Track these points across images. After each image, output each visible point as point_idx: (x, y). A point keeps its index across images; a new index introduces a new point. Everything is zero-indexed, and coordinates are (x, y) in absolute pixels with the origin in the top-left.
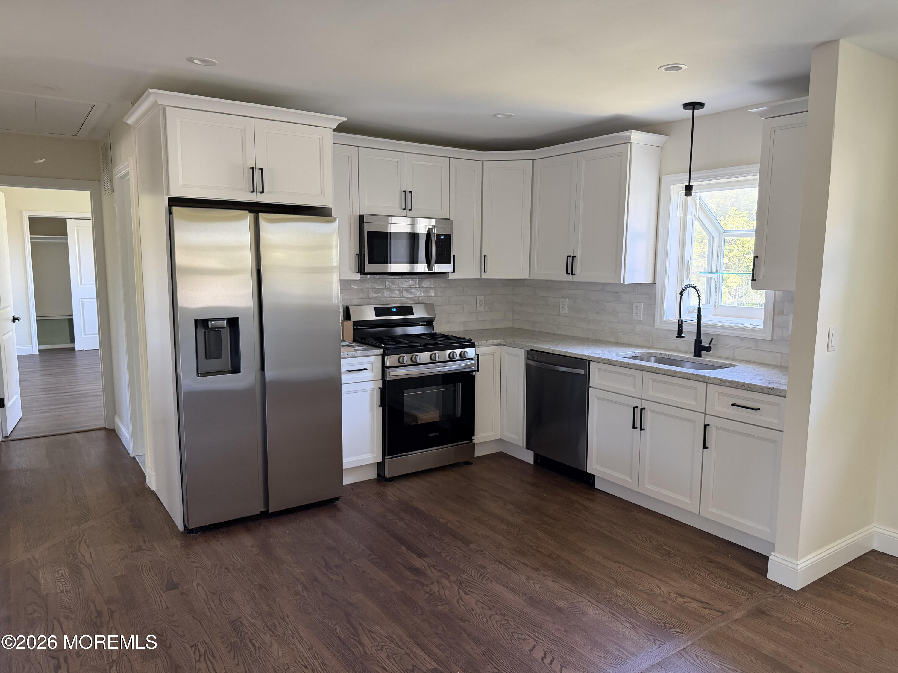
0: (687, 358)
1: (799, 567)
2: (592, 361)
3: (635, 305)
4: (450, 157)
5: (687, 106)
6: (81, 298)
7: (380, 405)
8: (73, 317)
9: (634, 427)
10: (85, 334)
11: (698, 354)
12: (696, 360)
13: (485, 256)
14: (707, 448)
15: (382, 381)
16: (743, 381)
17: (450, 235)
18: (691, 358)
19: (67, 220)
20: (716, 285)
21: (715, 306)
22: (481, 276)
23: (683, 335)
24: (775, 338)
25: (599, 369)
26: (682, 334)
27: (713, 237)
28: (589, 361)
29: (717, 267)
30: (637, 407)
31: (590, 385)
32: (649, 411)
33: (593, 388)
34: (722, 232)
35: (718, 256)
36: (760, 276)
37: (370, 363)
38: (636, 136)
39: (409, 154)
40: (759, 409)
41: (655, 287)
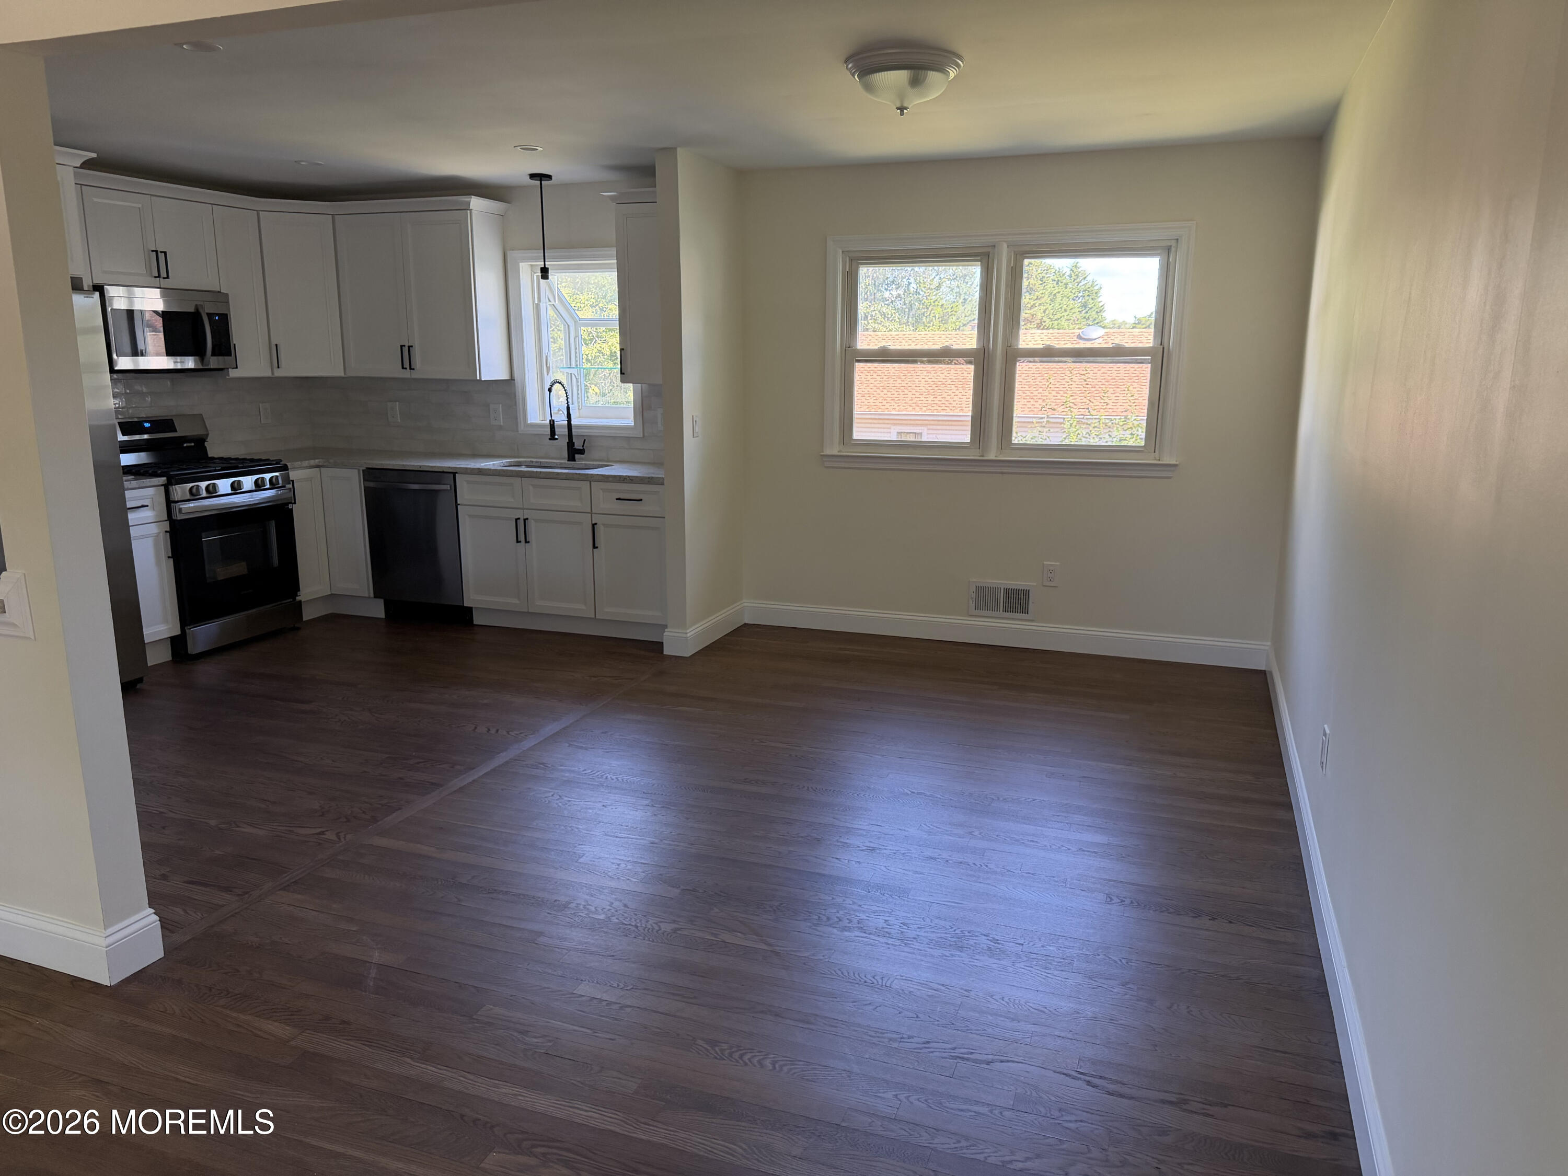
0: (561, 463)
1: (688, 635)
2: (457, 473)
3: (492, 406)
4: (212, 204)
5: (533, 176)
7: (170, 555)
9: (518, 542)
11: (571, 458)
12: (571, 464)
13: (276, 345)
14: (597, 548)
15: (168, 522)
16: (625, 475)
17: (226, 315)
18: (565, 463)
20: (577, 382)
21: (579, 406)
22: (273, 373)
23: (556, 437)
24: (646, 434)
25: (468, 482)
26: (555, 435)
27: (568, 326)
28: (454, 474)
29: (576, 361)
30: (519, 519)
31: (458, 503)
32: (532, 521)
33: (462, 505)
34: (578, 322)
35: (576, 349)
36: (628, 370)
37: (149, 497)
38: (477, 203)
39: (154, 198)
40: (641, 500)
41: (514, 384)
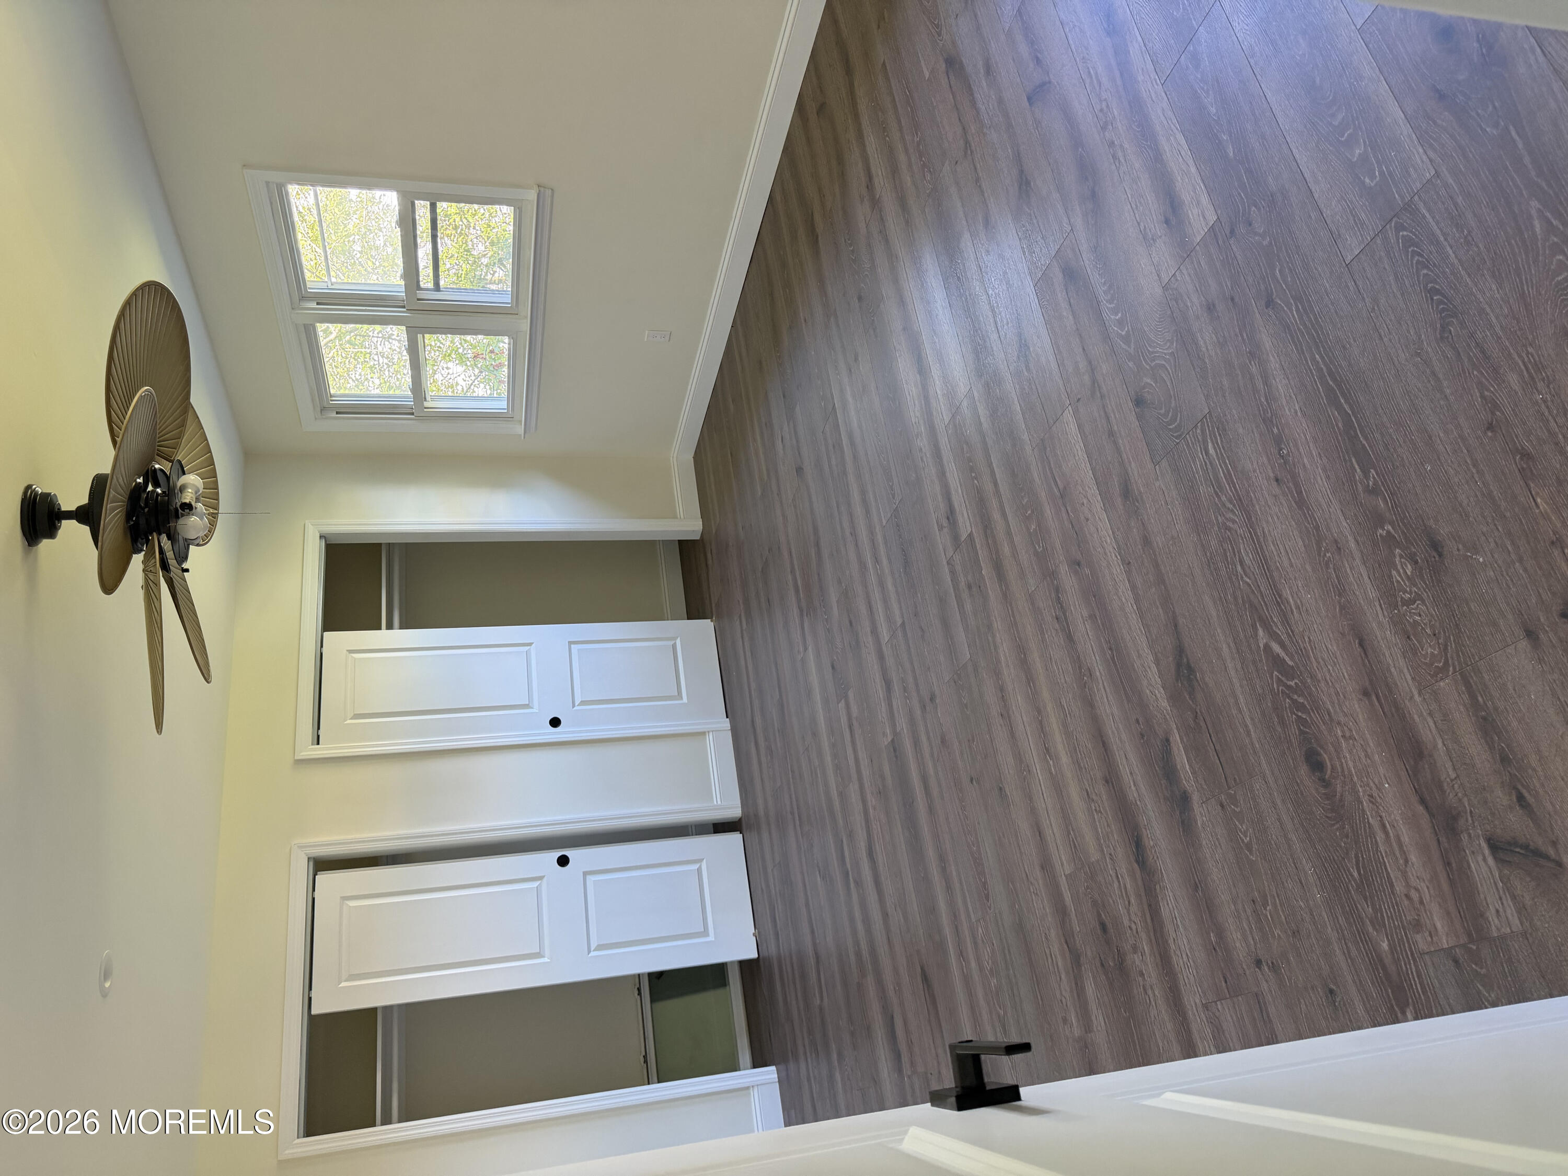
6: (589, 952)
8: (643, 974)
10: (705, 933)
19: (313, 1012)
